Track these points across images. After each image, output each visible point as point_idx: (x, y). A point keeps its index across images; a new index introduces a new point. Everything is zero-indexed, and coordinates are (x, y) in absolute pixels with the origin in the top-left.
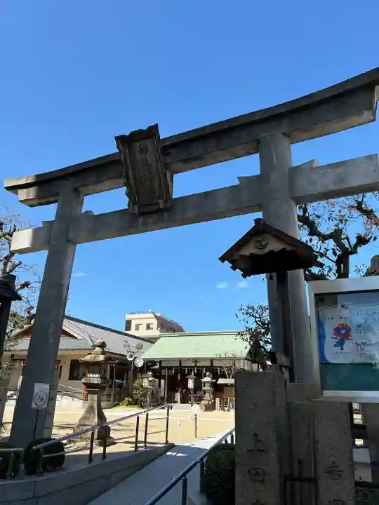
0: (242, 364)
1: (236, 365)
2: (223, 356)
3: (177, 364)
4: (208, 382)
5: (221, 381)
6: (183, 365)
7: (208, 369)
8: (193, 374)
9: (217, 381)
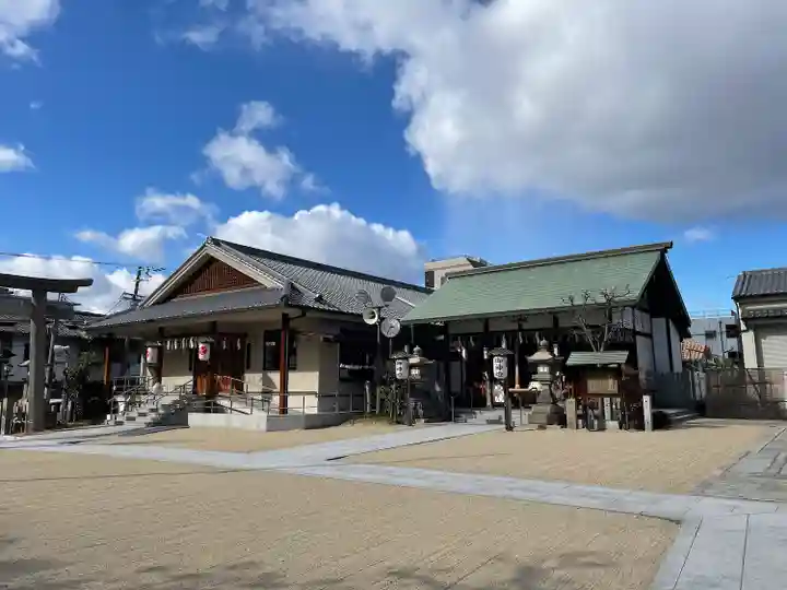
0: (630, 319)
1: (615, 321)
2: (579, 301)
3: (479, 328)
4: (543, 363)
5: (575, 359)
6: (491, 329)
7: (544, 333)
8: (504, 346)
9: (566, 359)
